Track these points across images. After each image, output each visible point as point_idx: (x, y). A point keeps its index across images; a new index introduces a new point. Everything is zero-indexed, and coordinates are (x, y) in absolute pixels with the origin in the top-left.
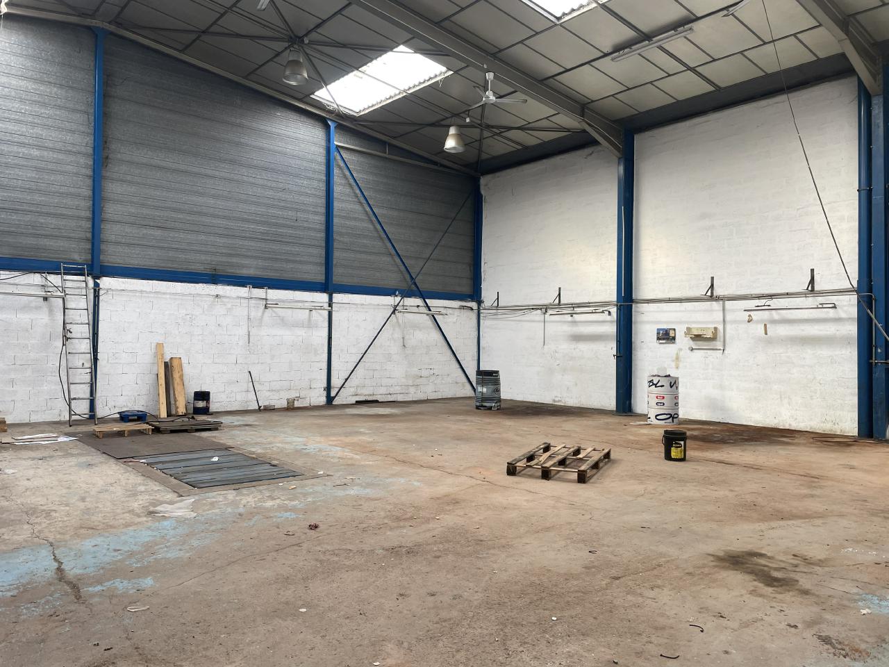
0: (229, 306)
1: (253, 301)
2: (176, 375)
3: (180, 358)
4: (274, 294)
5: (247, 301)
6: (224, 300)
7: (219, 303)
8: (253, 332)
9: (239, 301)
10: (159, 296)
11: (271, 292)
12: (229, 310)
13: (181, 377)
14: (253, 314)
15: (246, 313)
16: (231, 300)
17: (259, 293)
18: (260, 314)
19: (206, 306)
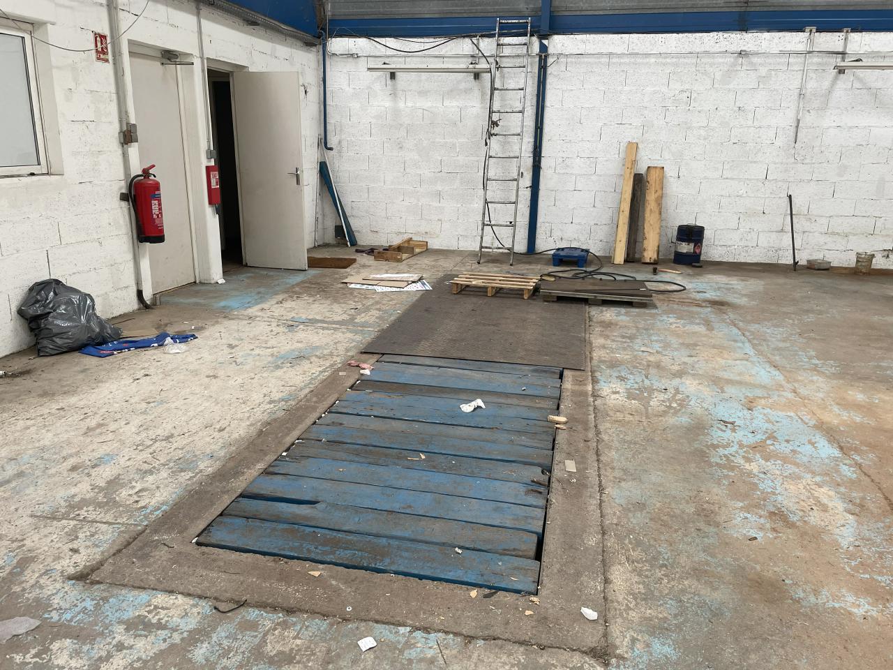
0: (763, 71)
1: (815, 59)
2: (651, 197)
3: (663, 168)
4: (863, 42)
5: (800, 59)
6: (755, 60)
7: (744, 67)
8: (808, 120)
9: (784, 60)
10: (639, 60)
11: (855, 37)
12: (762, 80)
13: (659, 201)
14: (811, 85)
15: (797, 84)
16: (768, 61)
17: (831, 41)
18: (826, 84)
19: (718, 76)
